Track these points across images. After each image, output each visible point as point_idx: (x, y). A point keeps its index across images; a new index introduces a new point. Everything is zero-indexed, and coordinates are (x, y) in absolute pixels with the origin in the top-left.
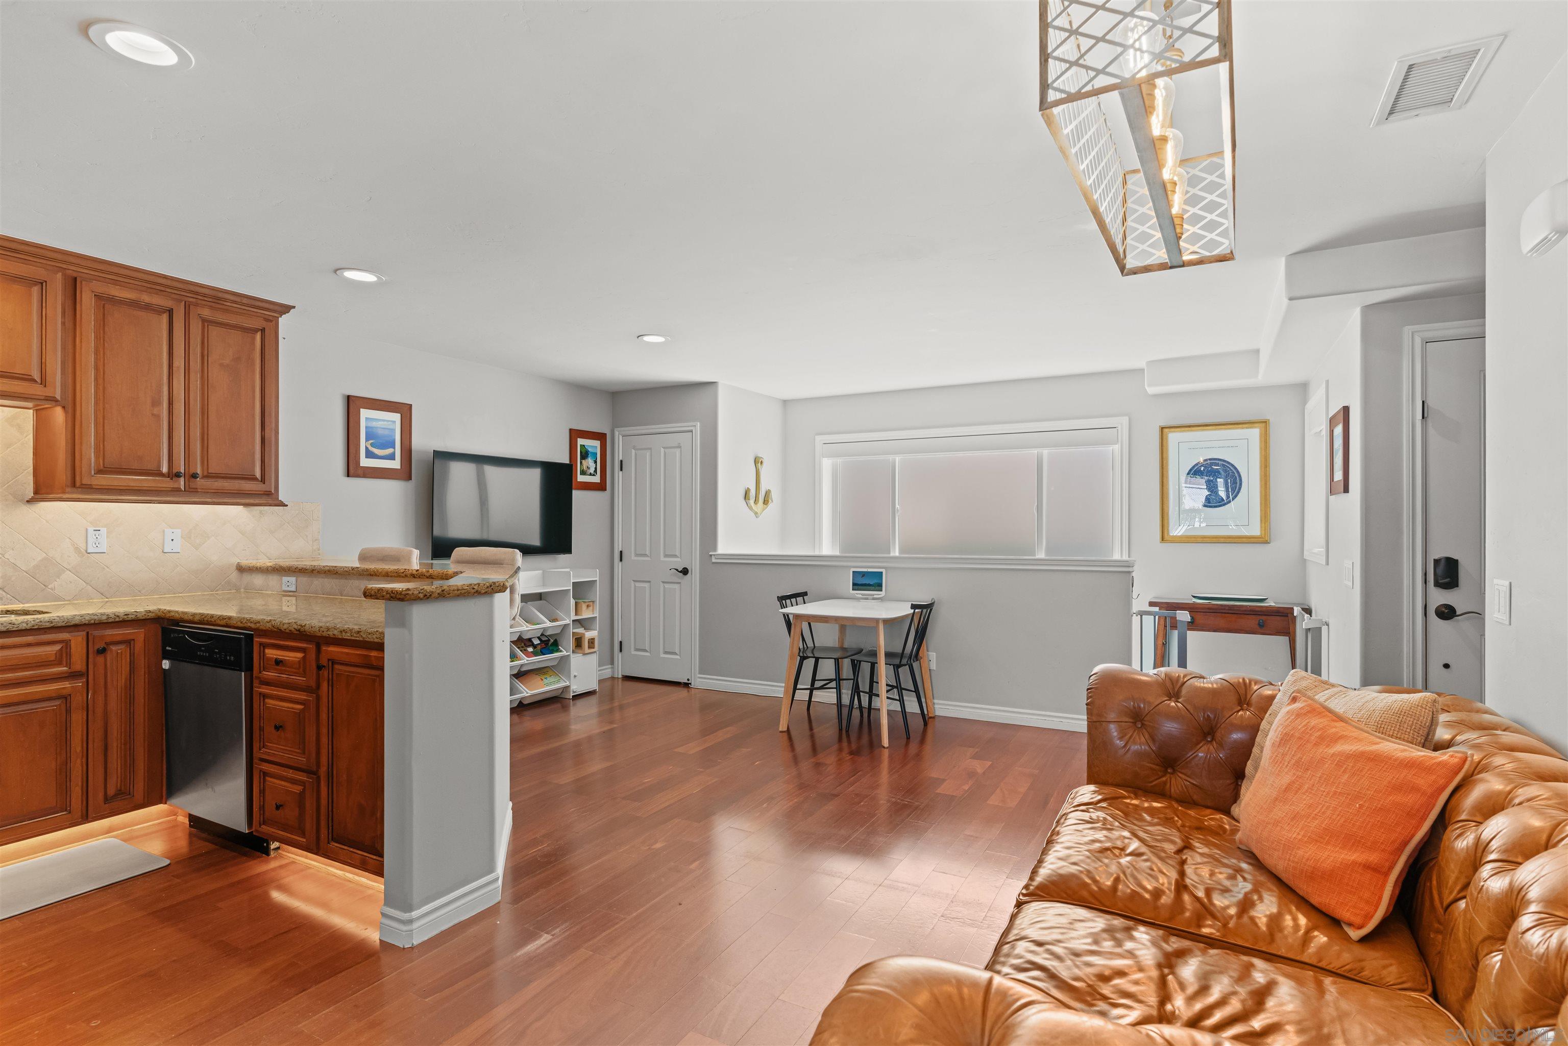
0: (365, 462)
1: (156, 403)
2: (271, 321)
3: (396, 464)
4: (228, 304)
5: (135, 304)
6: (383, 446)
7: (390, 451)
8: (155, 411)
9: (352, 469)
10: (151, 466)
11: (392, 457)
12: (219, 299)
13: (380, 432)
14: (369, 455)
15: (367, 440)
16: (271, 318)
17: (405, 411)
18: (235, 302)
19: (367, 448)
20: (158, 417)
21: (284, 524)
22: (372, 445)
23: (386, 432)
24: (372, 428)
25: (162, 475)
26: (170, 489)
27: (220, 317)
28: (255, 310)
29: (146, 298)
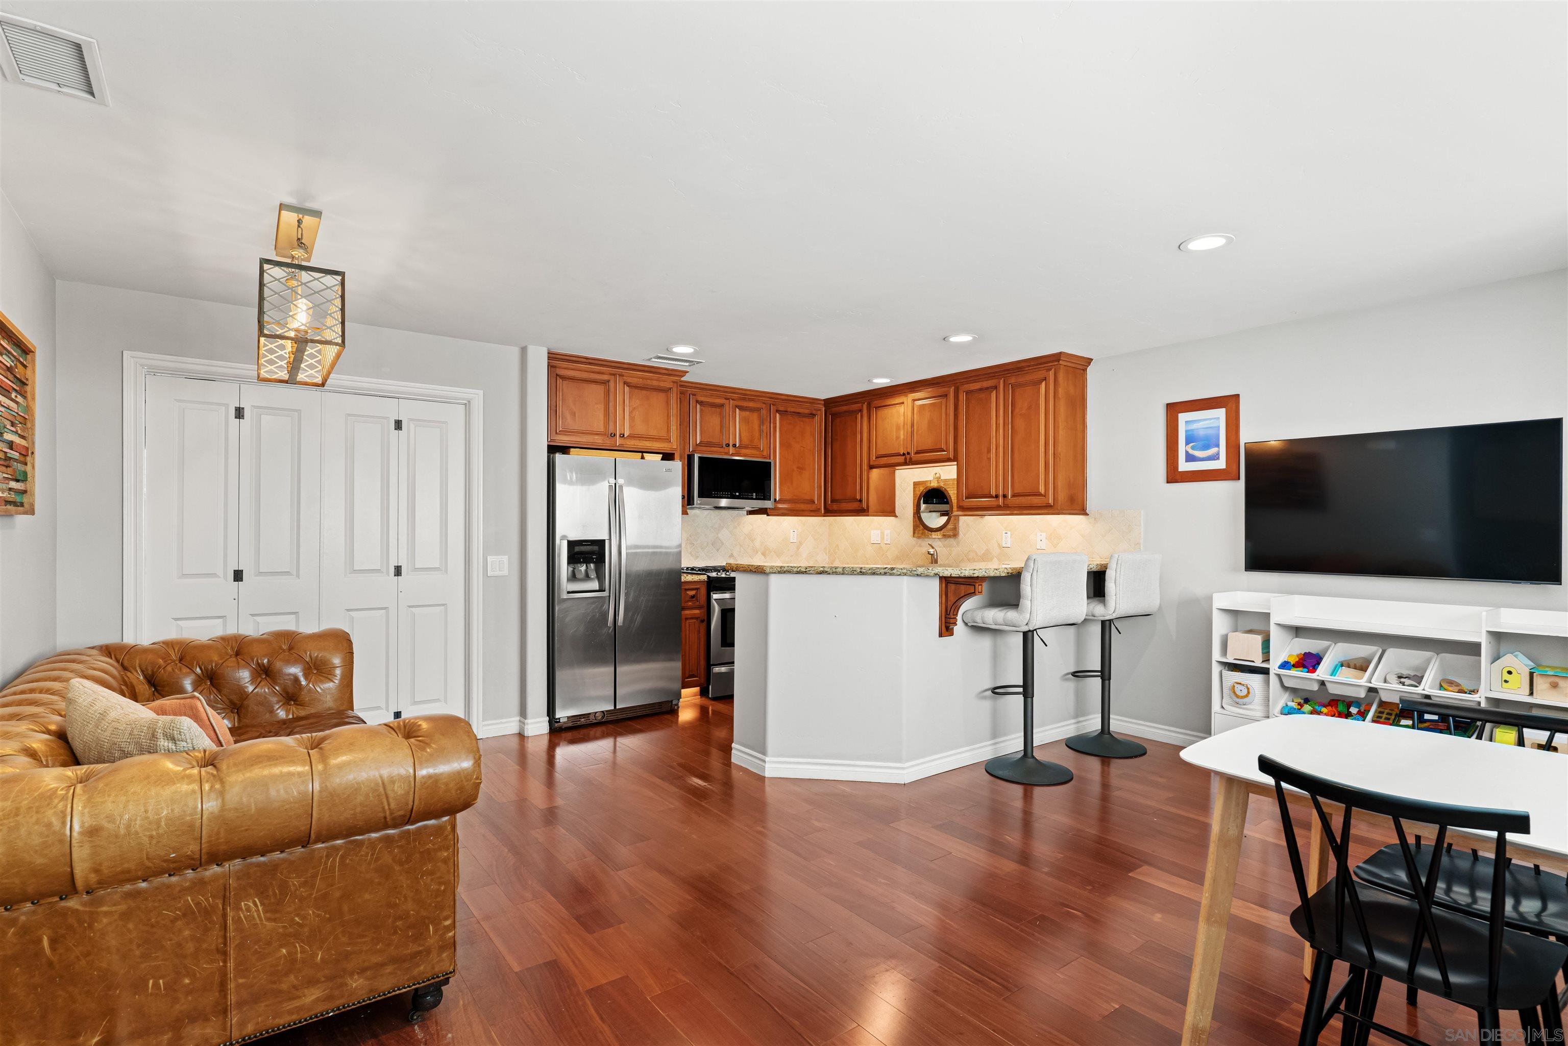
0: (1184, 466)
1: (989, 451)
2: (1051, 369)
3: (1221, 464)
4: (1027, 369)
5: (981, 389)
6: (1206, 447)
7: (1213, 451)
8: (989, 457)
9: (1174, 476)
10: (986, 492)
11: (1216, 457)
12: (1020, 368)
13: (1202, 433)
14: (1190, 458)
15: (1187, 443)
16: (1051, 367)
17: (1230, 403)
18: (1029, 366)
19: (1187, 452)
20: (989, 459)
21: (1112, 529)
22: (1193, 448)
23: (1210, 432)
24: (1192, 430)
25: (992, 497)
26: (995, 506)
27: (1022, 379)
28: (1043, 366)
29: (986, 384)
